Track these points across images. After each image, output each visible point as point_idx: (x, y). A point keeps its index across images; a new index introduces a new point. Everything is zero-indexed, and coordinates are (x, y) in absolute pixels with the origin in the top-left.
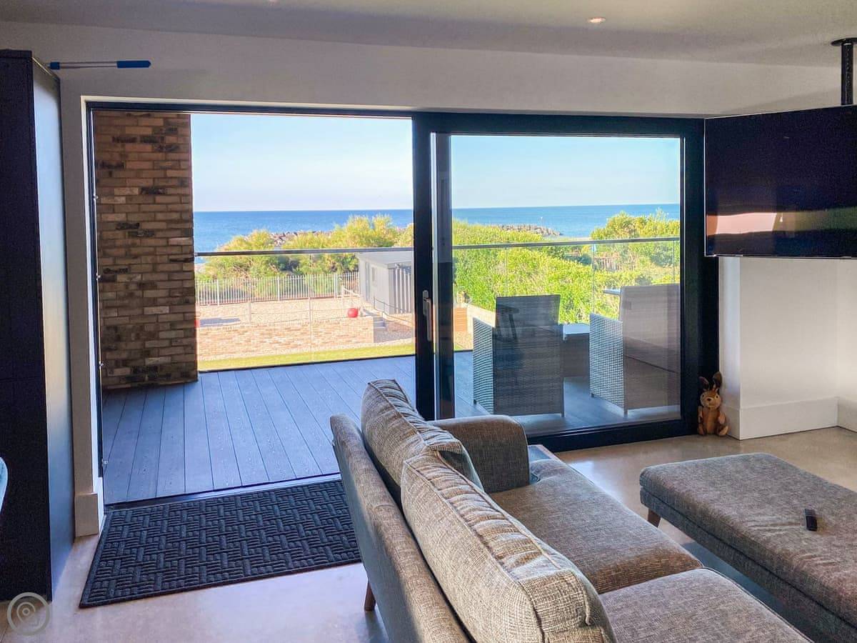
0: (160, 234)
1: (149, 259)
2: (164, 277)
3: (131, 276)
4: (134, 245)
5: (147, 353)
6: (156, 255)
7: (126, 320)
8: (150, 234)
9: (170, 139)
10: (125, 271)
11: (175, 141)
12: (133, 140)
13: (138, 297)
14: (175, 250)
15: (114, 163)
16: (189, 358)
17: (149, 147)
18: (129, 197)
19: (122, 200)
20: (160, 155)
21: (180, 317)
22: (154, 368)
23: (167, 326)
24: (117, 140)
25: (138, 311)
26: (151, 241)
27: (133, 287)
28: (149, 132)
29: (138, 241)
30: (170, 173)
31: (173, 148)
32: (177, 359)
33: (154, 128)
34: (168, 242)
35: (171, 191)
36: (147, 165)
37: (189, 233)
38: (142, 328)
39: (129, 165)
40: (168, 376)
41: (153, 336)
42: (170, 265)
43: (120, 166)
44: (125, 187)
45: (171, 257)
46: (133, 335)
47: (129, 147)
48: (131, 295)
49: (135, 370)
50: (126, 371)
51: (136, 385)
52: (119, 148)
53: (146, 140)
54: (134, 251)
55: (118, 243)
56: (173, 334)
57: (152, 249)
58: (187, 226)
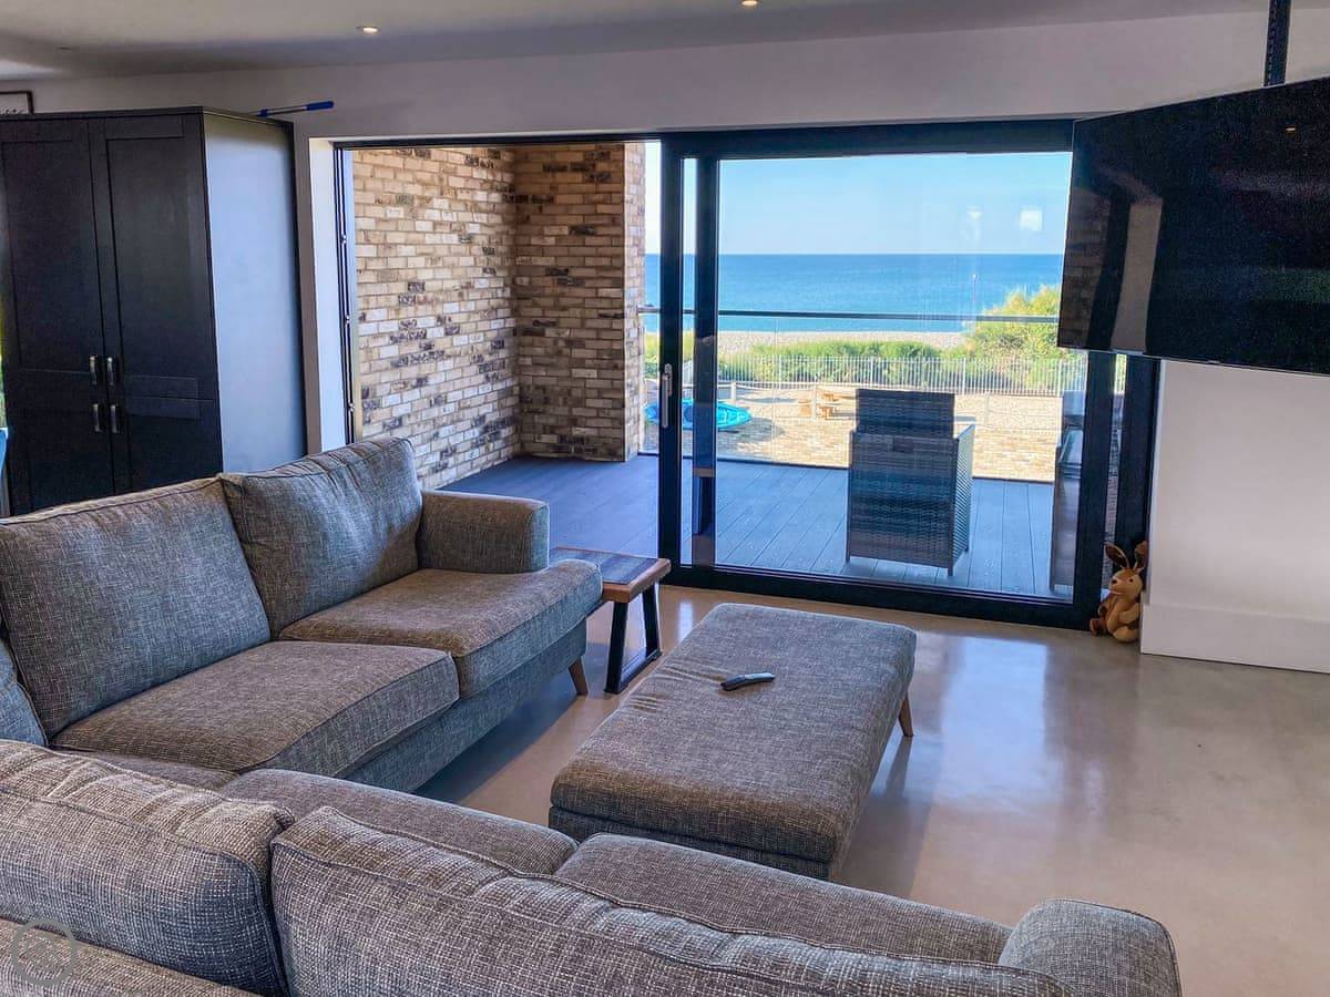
0: (588, 283)
1: (578, 312)
2: (592, 334)
3: (561, 330)
4: (563, 295)
5: (574, 422)
6: (585, 308)
7: (553, 381)
8: (579, 282)
9: (602, 166)
10: (554, 324)
11: (607, 169)
12: (563, 169)
13: (567, 356)
14: (605, 304)
15: (544, 197)
16: (616, 433)
17: (579, 177)
18: (559, 237)
19: (551, 241)
20: (591, 187)
21: (606, 384)
22: (581, 440)
23: (594, 393)
24: (548, 169)
25: (564, 373)
26: (580, 292)
27: (561, 344)
28: (579, 158)
29: (566, 290)
30: (602, 209)
31: (604, 178)
32: (604, 432)
33: (585, 152)
34: (597, 293)
35: (601, 231)
36: (577, 199)
37: (619, 283)
38: (569, 393)
39: (560, 199)
40: (595, 450)
41: (580, 402)
42: (600, 320)
43: (551, 200)
44: (555, 225)
45: (601, 311)
46: (561, 399)
47: (559, 177)
48: (559, 353)
49: (562, 438)
50: (553, 439)
51: (562, 455)
52: (549, 178)
53: (578, 168)
54: (564, 301)
55: (548, 291)
56: (599, 403)
57: (580, 301)
58: (618, 274)
